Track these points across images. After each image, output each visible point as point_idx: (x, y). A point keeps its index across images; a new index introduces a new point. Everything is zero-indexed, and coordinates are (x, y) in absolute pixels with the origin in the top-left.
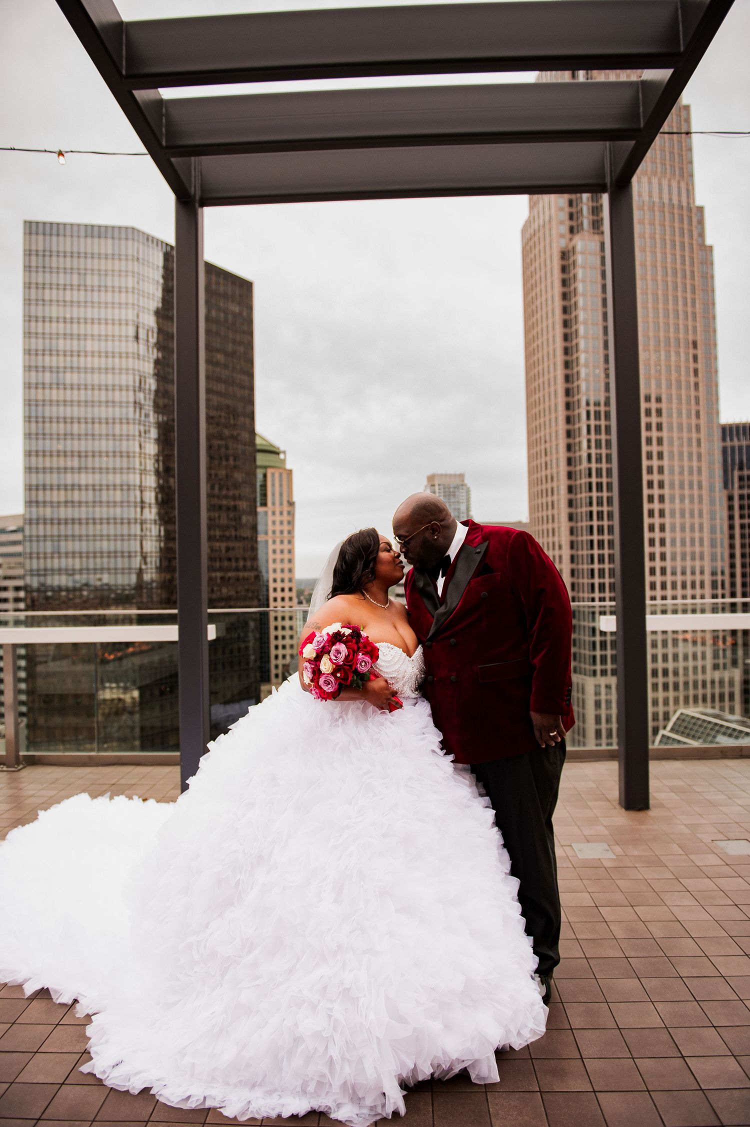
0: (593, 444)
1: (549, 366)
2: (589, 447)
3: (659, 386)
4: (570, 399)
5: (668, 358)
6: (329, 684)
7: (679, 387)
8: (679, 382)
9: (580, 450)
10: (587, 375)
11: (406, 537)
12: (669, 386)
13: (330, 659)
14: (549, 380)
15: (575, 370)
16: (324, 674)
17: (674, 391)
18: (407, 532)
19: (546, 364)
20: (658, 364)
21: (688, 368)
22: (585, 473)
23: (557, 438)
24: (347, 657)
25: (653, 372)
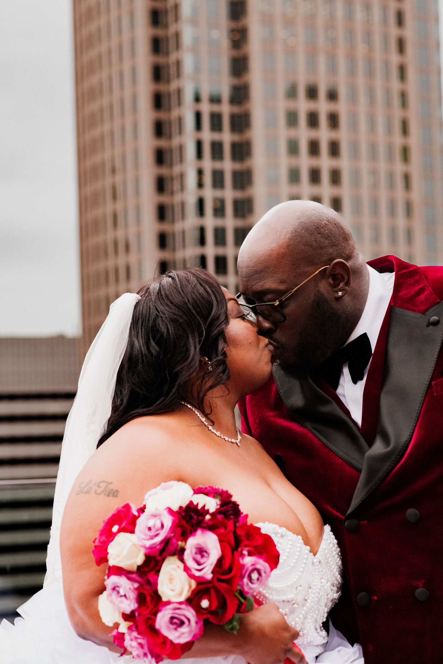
0: (208, 179)
1: (120, 19)
2: (200, 185)
3: (333, 69)
4: (163, 88)
5: (350, 16)
6: (182, 623)
7: (370, 73)
8: (370, 62)
9: (182, 188)
10: (196, 40)
11: (284, 292)
12: (352, 72)
13: (187, 569)
14: (120, 47)
15: (172, 29)
16: (168, 603)
17: (361, 81)
18: (282, 282)
19: (114, 14)
20: (330, 25)
21: (386, 38)
22: (192, 236)
23: (136, 165)
24: (220, 561)
25: (321, 41)
